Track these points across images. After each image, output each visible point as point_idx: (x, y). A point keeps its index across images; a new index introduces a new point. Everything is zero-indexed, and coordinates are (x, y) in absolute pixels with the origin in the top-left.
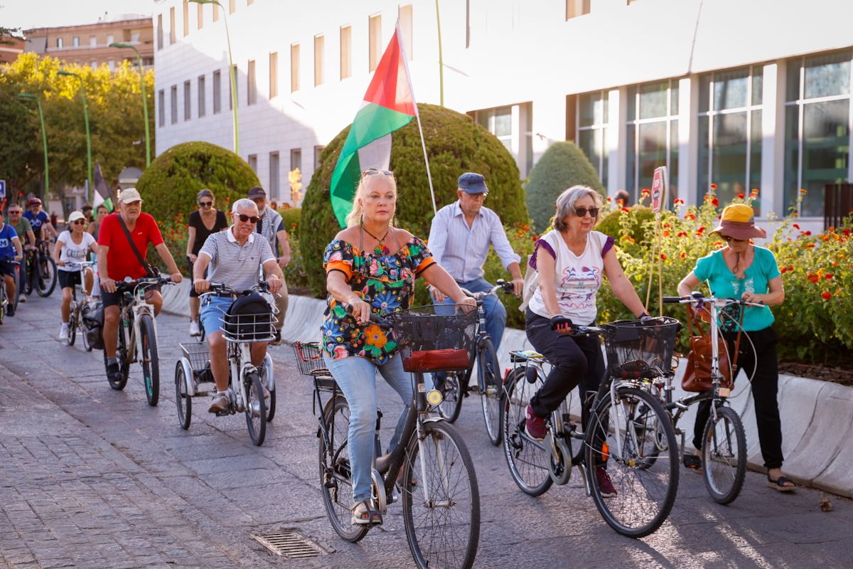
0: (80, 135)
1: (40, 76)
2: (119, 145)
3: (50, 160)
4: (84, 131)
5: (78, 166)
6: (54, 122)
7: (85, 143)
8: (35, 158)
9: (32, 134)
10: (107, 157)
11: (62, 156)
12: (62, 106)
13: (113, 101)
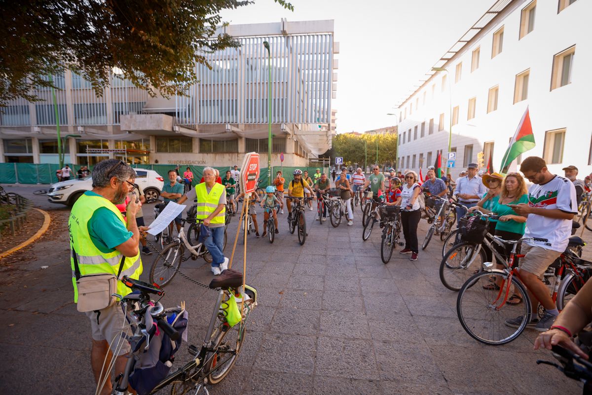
0: (375, 151)
1: (366, 138)
2: (384, 153)
3: (367, 157)
4: (376, 149)
5: (374, 159)
6: (369, 148)
7: (376, 153)
8: (364, 157)
9: (364, 152)
10: (381, 156)
11: (370, 156)
12: (371, 143)
13: (384, 142)
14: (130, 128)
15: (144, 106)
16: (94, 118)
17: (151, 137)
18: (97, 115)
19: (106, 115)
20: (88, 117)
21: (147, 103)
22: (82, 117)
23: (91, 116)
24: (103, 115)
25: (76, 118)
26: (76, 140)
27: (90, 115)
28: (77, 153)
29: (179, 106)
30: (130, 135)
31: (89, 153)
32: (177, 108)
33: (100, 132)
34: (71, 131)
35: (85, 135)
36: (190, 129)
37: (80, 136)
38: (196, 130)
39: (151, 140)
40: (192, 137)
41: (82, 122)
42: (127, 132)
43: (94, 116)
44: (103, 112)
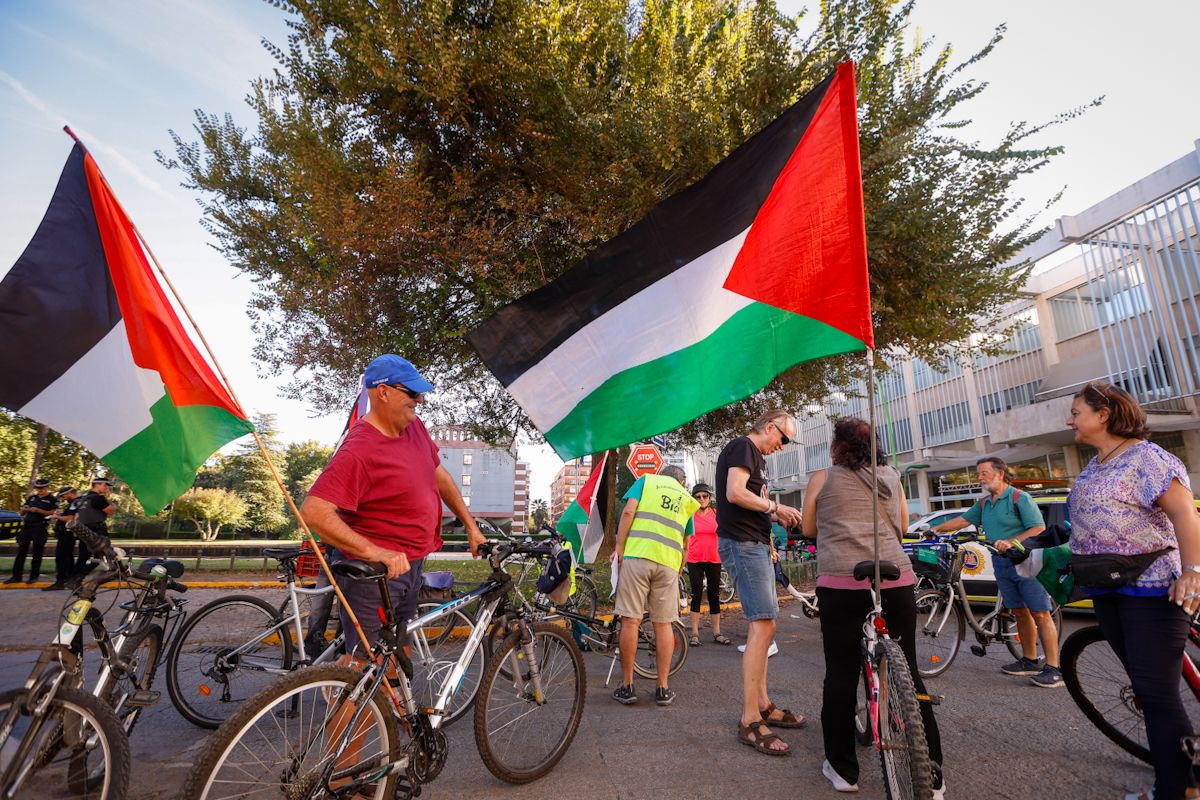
14: (1007, 436)
15: (1040, 388)
16: (951, 431)
17: (1065, 448)
18: (956, 426)
19: (970, 422)
20: (941, 433)
21: (1044, 382)
22: (932, 434)
23: (946, 428)
24: (966, 423)
25: (924, 437)
26: (928, 473)
27: (944, 428)
28: (930, 496)
29: (1115, 369)
30: (1014, 451)
31: (945, 494)
32: (1111, 375)
33: (961, 453)
34: (918, 460)
35: (936, 463)
36: (1167, 413)
37: (928, 466)
38: (1189, 413)
39: (1066, 455)
40: (1180, 432)
41: (931, 442)
42: (1007, 446)
43: (951, 427)
44: (966, 418)
